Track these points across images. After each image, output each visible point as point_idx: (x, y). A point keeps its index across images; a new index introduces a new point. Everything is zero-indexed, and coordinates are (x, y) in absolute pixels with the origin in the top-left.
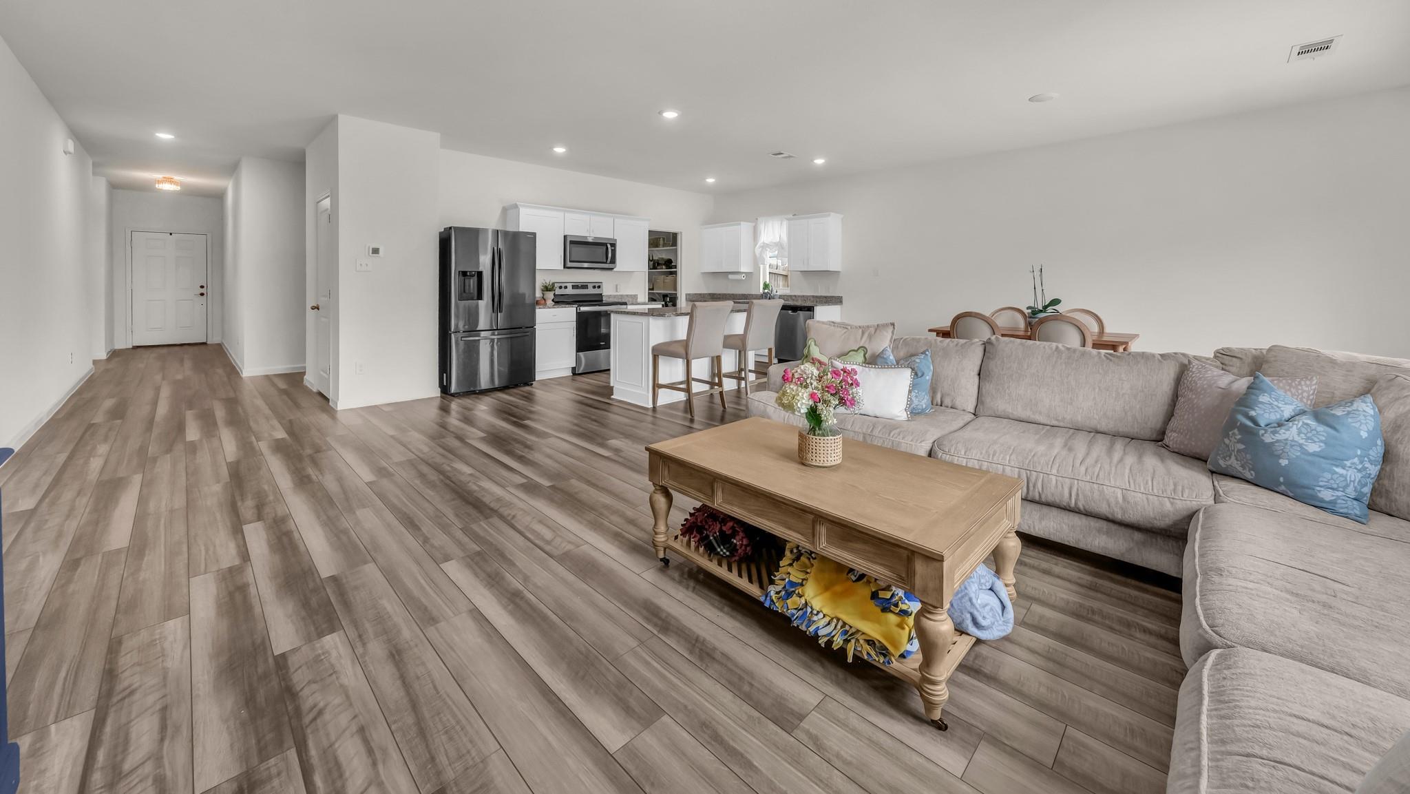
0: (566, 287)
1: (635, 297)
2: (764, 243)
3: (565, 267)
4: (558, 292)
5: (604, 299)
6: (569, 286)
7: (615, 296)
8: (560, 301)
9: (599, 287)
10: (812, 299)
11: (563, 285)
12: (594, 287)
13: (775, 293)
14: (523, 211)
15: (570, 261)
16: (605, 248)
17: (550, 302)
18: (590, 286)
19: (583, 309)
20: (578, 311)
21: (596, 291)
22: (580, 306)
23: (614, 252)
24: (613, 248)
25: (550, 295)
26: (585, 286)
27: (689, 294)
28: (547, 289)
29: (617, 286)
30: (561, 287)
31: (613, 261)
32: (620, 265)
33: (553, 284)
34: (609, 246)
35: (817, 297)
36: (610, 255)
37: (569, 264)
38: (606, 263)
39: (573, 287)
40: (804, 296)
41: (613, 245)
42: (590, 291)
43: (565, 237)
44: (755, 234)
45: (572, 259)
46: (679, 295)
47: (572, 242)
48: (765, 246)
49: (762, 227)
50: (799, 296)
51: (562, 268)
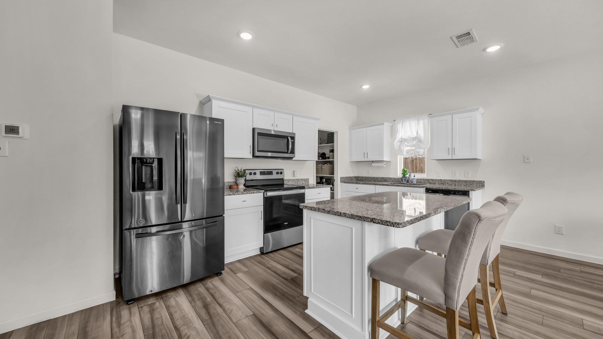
0: (255, 174)
1: (307, 180)
2: (402, 138)
3: (254, 156)
4: (249, 177)
5: (285, 182)
6: (258, 172)
7: (293, 180)
8: (250, 187)
9: (281, 173)
10: (450, 183)
11: (253, 172)
12: (278, 173)
13: (414, 178)
14: (214, 102)
15: (258, 151)
16: (286, 140)
17: (241, 187)
18: (274, 172)
19: (270, 194)
20: (265, 196)
21: (279, 176)
22: (266, 191)
23: (293, 143)
24: (293, 141)
25: (242, 181)
26: (270, 173)
27: (343, 177)
28: (239, 175)
29: (294, 172)
30: (251, 174)
31: (293, 152)
32: (299, 155)
33: (245, 170)
34: (290, 139)
35: (455, 181)
36: (290, 147)
37: (257, 154)
38: (287, 153)
39: (262, 173)
40: (441, 180)
41: (293, 138)
42: (274, 176)
43: (254, 129)
44: (393, 132)
45: (260, 149)
46: (335, 178)
47: (260, 134)
48: (402, 141)
49: (399, 126)
50: (436, 180)
51: (251, 157)
